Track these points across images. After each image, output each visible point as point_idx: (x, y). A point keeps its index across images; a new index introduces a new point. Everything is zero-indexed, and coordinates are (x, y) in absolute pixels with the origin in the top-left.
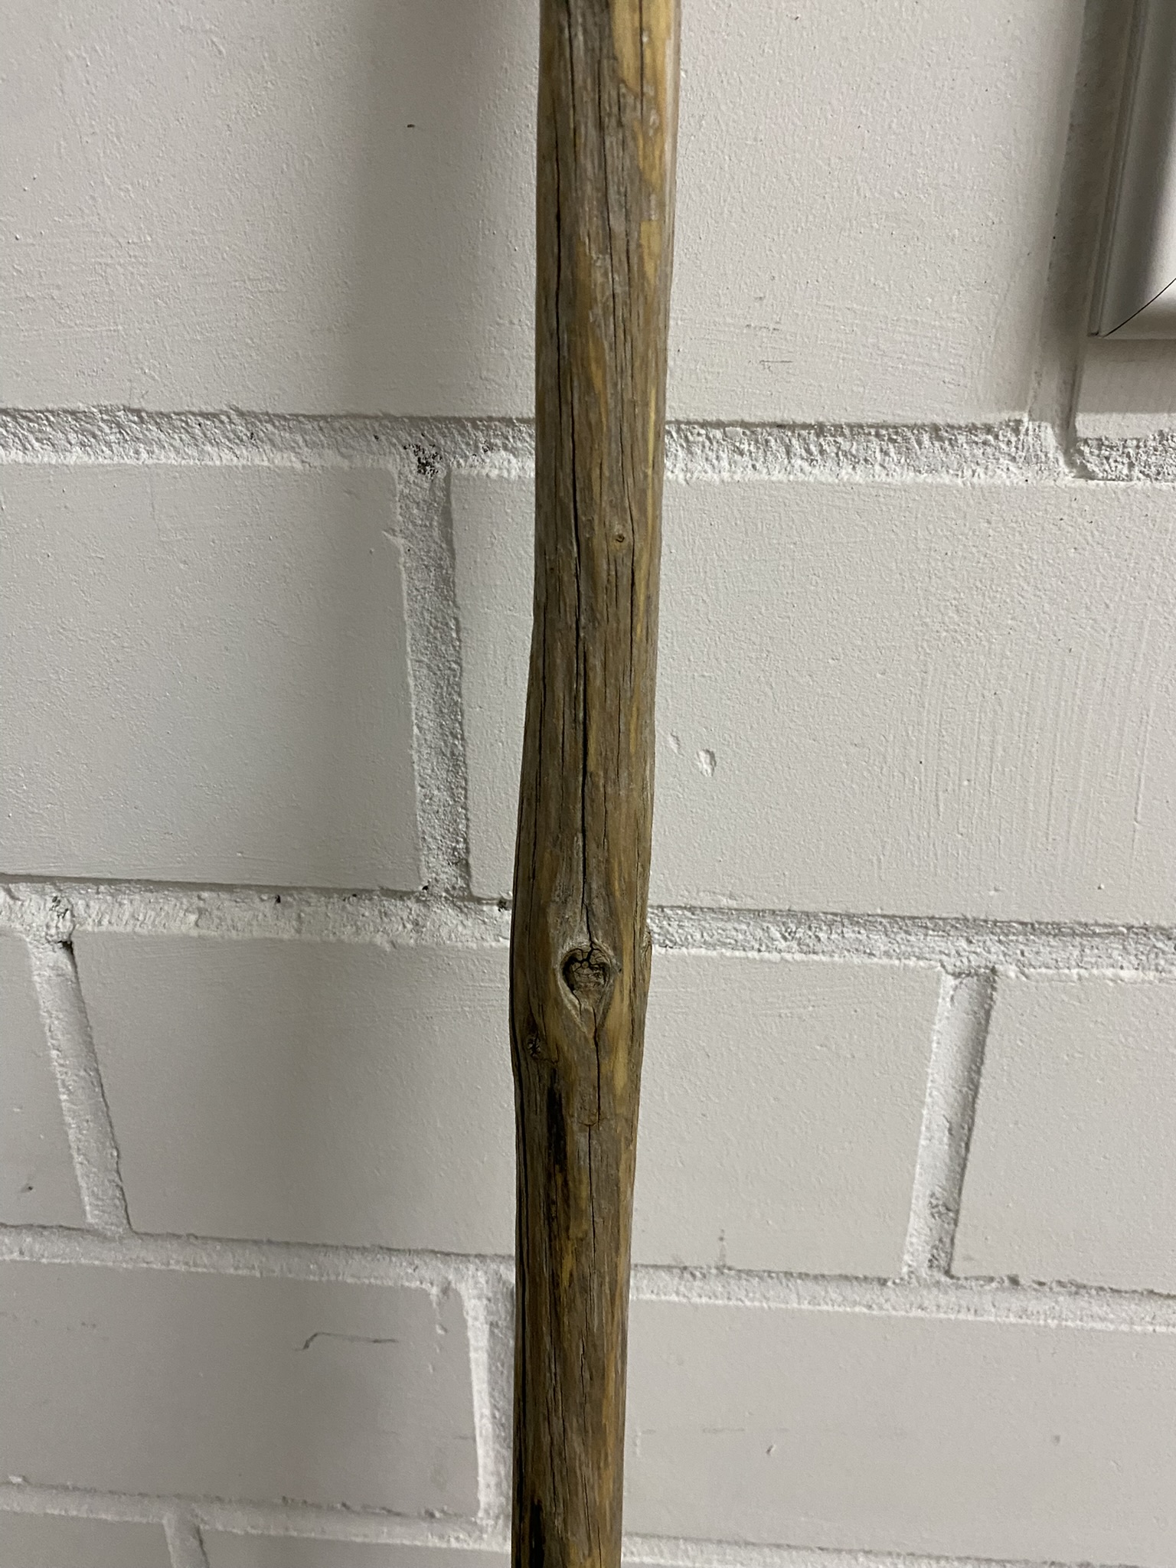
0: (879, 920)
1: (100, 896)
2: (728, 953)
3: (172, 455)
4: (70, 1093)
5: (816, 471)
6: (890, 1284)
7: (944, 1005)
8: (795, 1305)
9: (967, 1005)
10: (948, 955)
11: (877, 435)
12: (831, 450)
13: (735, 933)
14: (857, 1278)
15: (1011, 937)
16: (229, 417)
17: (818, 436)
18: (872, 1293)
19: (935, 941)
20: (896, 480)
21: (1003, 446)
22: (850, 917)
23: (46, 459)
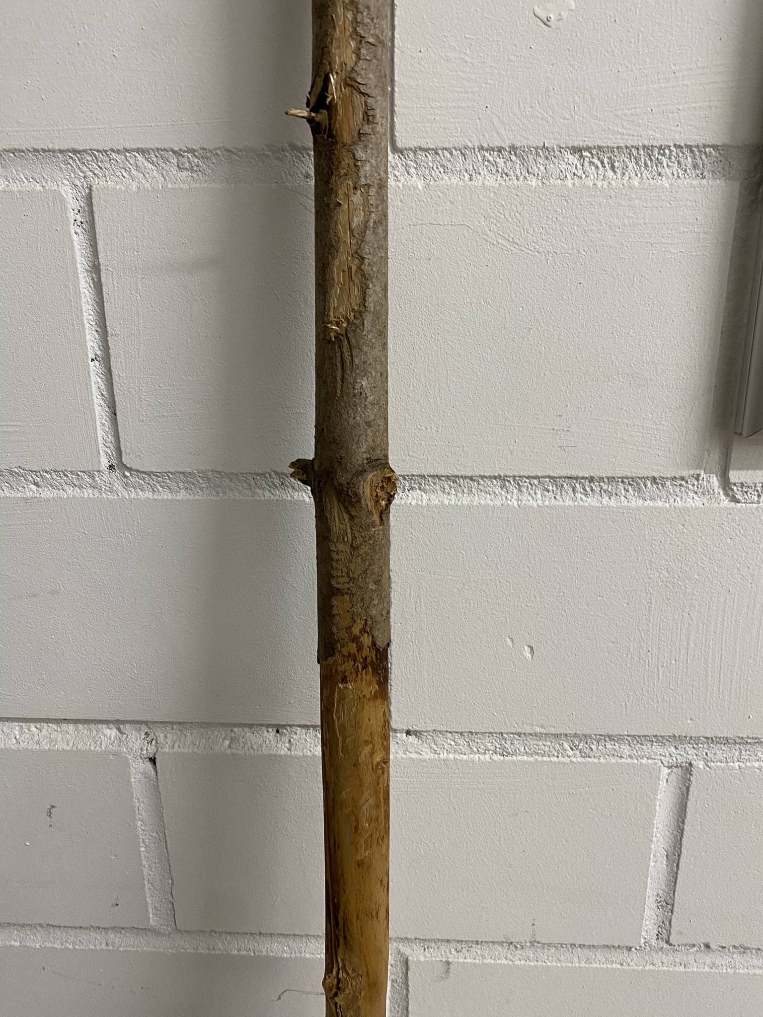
0: (626, 737)
1: (174, 731)
2: (540, 759)
3: (237, 494)
4: (146, 846)
5: (589, 500)
6: (633, 950)
7: (663, 784)
8: (577, 964)
9: (675, 784)
10: (665, 756)
11: (623, 482)
12: (597, 489)
13: (543, 747)
14: (614, 947)
15: (700, 745)
16: (270, 475)
17: (590, 482)
18: (623, 955)
19: (657, 749)
20: (633, 504)
21: (690, 487)
22: (609, 736)
23: (165, 497)
